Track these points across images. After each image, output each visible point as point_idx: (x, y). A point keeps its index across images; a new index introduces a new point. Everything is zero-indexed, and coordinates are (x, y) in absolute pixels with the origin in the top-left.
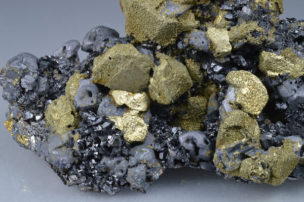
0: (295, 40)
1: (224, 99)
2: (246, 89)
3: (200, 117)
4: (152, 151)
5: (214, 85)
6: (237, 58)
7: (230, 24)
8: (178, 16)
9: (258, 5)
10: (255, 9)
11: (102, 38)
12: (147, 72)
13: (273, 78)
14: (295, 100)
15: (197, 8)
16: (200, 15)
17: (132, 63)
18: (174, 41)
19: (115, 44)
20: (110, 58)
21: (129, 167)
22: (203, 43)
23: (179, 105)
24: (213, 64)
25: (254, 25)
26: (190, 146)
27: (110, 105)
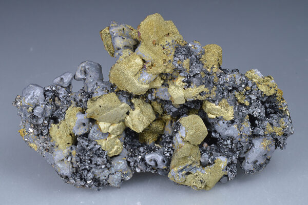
1: (177, 133)
4: (126, 162)
7: (185, 85)
8: (150, 83)
12: (125, 114)
13: (212, 119)
14: (226, 135)
15: (163, 75)
16: (165, 78)
18: (145, 93)
19: (102, 90)
20: (100, 106)
21: (110, 174)
22: (165, 96)
25: (202, 88)
26: (152, 163)
27: (97, 131)
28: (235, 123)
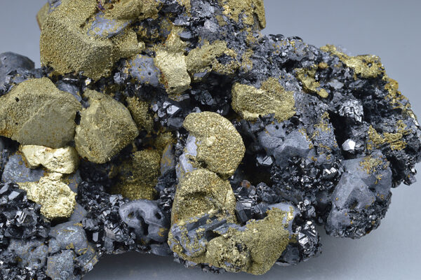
0: (282, 66)
1: (182, 153)
2: (213, 138)
3: (152, 179)
4: (83, 230)
5: (169, 134)
6: (199, 94)
7: (187, 46)
8: (112, 37)
9: (228, 18)
10: (223, 23)
11: (8, 70)
12: (72, 118)
13: (252, 121)
14: (284, 152)
15: (139, 25)
16: (144, 34)
17: (49, 106)
18: (109, 72)
19: (25, 78)
20: (17, 100)
21: (49, 254)
22: (150, 74)
23: (121, 163)
24: (166, 104)
25: (221, 47)
26: (134, 222)
27: (20, 167)
28: (300, 126)
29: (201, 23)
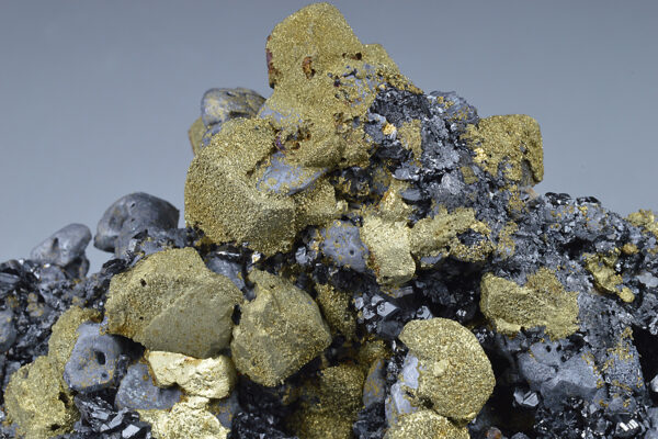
0: (562, 249)
1: (395, 381)
2: (445, 363)
3: (349, 411)
5: (380, 343)
6: (429, 288)
7: (413, 212)
8: (295, 194)
9: (481, 169)
10: (472, 179)
11: (134, 229)
12: (227, 315)
13: (509, 336)
14: (556, 390)
15: (339, 175)
16: (347, 189)
17: (192, 296)
18: (288, 246)
19: (159, 245)
20: (143, 283)
22: (352, 252)
23: (302, 384)
24: (376, 299)
25: (467, 218)
27: (144, 383)
28: (585, 349)
29: (437, 177)
